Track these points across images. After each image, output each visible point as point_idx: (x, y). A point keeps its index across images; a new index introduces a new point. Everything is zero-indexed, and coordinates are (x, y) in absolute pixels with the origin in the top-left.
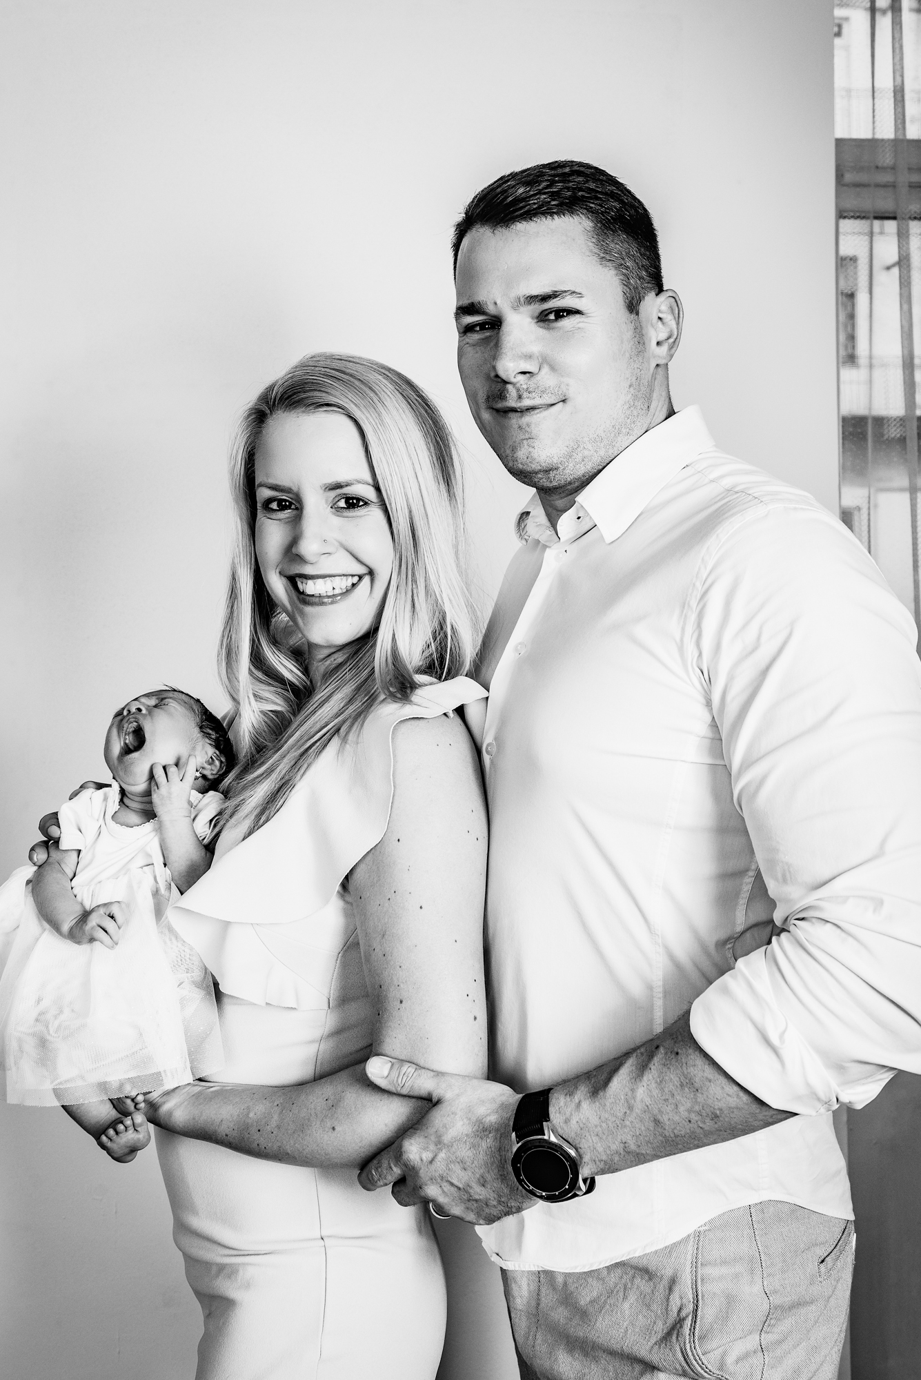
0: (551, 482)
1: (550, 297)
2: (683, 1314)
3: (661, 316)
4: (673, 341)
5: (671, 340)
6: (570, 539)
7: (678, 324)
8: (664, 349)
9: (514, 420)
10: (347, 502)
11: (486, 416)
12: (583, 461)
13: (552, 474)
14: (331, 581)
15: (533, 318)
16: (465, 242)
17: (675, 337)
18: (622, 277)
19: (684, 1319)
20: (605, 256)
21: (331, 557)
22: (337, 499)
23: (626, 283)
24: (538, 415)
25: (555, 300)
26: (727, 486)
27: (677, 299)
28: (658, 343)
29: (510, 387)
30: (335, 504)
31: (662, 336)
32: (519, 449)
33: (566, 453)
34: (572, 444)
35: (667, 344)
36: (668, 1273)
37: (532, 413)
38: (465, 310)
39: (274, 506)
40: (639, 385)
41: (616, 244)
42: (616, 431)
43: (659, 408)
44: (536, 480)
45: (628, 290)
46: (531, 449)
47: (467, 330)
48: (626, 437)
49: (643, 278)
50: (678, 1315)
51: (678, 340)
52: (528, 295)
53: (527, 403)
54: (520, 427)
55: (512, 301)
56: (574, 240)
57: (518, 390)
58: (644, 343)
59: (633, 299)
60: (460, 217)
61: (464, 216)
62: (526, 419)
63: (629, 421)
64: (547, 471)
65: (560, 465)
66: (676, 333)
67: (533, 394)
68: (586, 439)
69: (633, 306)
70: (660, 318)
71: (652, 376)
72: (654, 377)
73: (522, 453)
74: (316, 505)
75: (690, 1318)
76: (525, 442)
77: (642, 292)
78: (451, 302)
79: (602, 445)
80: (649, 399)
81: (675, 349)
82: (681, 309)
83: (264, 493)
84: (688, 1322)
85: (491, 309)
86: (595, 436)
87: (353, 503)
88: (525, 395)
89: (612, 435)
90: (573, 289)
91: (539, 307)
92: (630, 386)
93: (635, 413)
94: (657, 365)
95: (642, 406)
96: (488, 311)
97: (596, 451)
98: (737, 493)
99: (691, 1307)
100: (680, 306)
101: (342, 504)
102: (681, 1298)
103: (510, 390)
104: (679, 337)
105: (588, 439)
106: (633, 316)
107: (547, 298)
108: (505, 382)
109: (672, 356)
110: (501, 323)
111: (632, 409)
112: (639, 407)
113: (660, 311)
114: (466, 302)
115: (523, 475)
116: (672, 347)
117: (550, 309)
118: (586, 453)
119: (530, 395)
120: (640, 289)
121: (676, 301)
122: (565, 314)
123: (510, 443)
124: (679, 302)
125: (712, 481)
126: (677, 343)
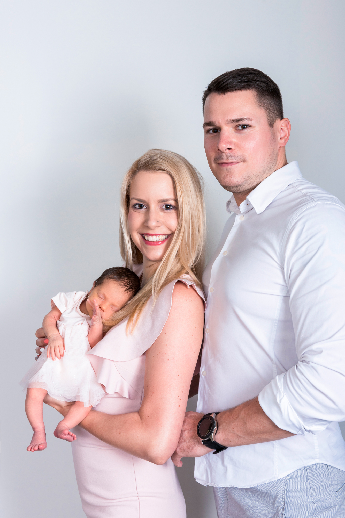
0: (238, 190)
1: (240, 121)
2: (279, 509)
3: (282, 128)
4: (286, 138)
5: (286, 137)
6: (245, 212)
7: (289, 131)
8: (283, 141)
9: (225, 168)
10: (166, 207)
11: (214, 165)
12: (251, 183)
13: (238, 188)
14: (159, 237)
15: (233, 128)
16: (208, 99)
17: (287, 136)
18: (267, 113)
19: (279, 511)
20: (261, 105)
21: (159, 228)
22: (162, 205)
23: (269, 115)
24: (234, 165)
25: (241, 122)
26: (304, 193)
27: (289, 122)
28: (281, 138)
29: (223, 154)
30: (162, 207)
31: (283, 135)
32: (226, 178)
33: (244, 181)
34: (247, 178)
35: (284, 139)
36: (274, 493)
37: (232, 164)
38: (207, 124)
39: (137, 206)
40: (273, 154)
41: (266, 100)
42: (264, 172)
43: (280, 163)
44: (232, 189)
45: (269, 118)
46: (231, 178)
47: (207, 132)
48: (267, 174)
49: (276, 114)
50: (277, 509)
51: (288, 137)
52: (231, 119)
53: (230, 161)
54: (227, 170)
55: (225, 121)
56: (249, 99)
57: (227, 156)
58: (275, 139)
59: (271, 122)
60: (206, 88)
61: (207, 88)
62: (229, 167)
63: (268, 168)
64: (237, 186)
65: (241, 185)
66: (288, 135)
67: (233, 158)
68: (252, 176)
69: (271, 125)
70: (282, 129)
71: (278, 151)
72: (279, 151)
73: (227, 179)
74: (154, 207)
75: (281, 510)
76: (228, 175)
77: (275, 119)
78: (202, 121)
79: (258, 177)
80: (276, 160)
81: (287, 141)
82: (290, 125)
83: (133, 202)
84: (281, 512)
85: (217, 124)
86: (256, 174)
87: (168, 207)
88: (229, 158)
89: (262, 174)
90: (249, 117)
91: (235, 124)
92: (270, 155)
93: (271, 165)
94: (280, 147)
95: (274, 163)
96: (216, 125)
97: (256, 180)
98: (307, 196)
99: (282, 506)
100: (290, 124)
101: (164, 207)
102: (279, 503)
103: (224, 156)
104: (289, 136)
105: (253, 176)
106: (271, 128)
107: (239, 121)
108: (222, 152)
109: (286, 144)
110: (221, 129)
111: (270, 164)
112: (273, 163)
113: (282, 126)
114: (208, 121)
115: (227, 188)
116: (286, 140)
117: (240, 124)
118: (252, 180)
119: (232, 158)
120: (274, 118)
121: (288, 122)
122: (245, 127)
123: (223, 175)
124: (289, 123)
125: (298, 191)
126: (288, 138)
